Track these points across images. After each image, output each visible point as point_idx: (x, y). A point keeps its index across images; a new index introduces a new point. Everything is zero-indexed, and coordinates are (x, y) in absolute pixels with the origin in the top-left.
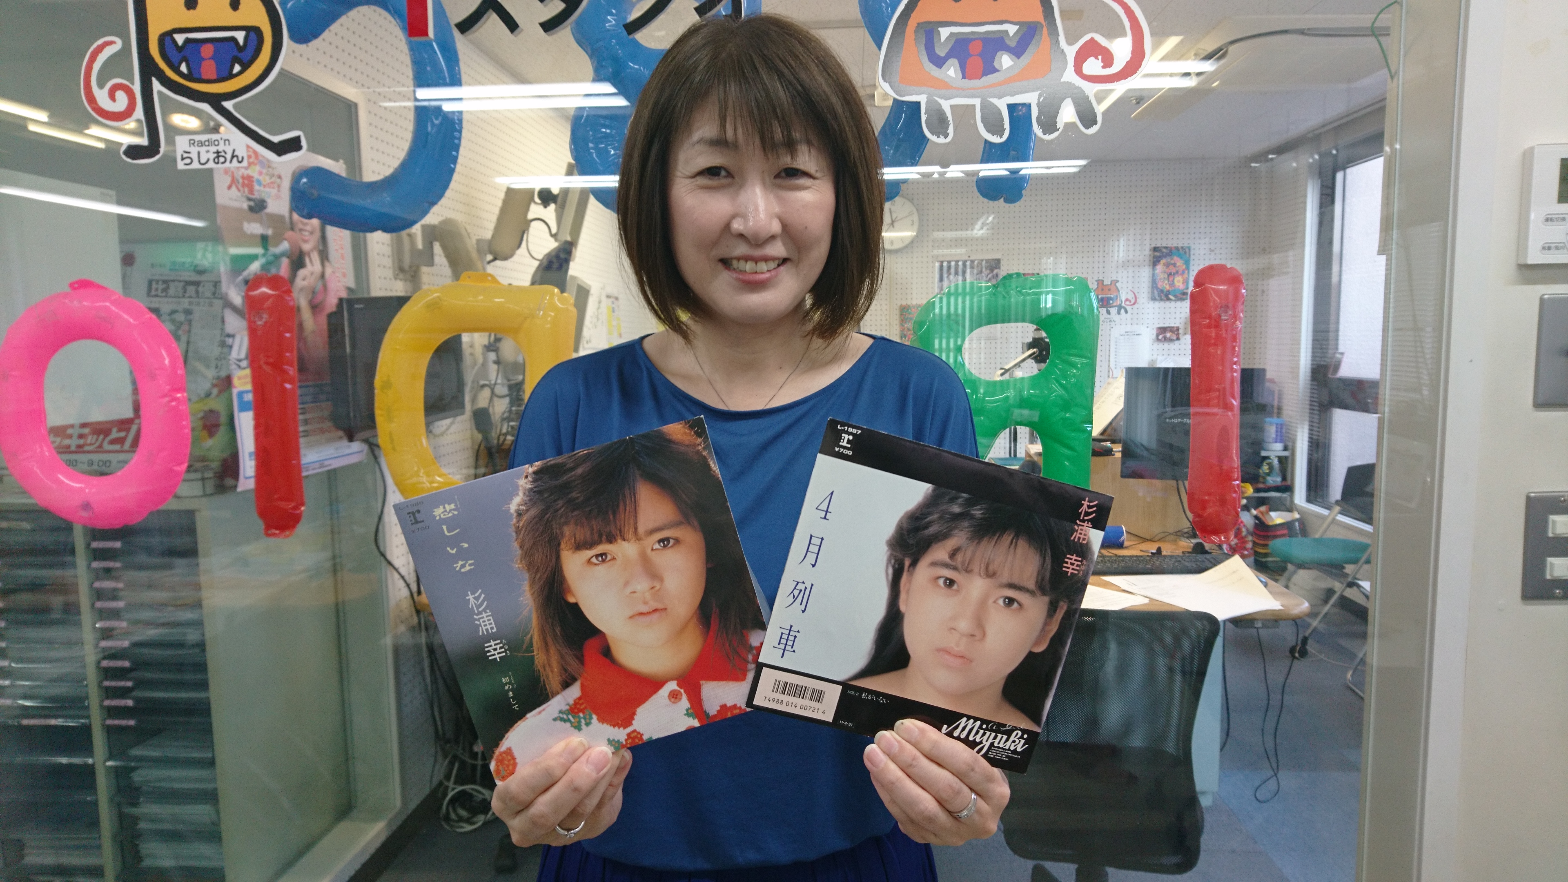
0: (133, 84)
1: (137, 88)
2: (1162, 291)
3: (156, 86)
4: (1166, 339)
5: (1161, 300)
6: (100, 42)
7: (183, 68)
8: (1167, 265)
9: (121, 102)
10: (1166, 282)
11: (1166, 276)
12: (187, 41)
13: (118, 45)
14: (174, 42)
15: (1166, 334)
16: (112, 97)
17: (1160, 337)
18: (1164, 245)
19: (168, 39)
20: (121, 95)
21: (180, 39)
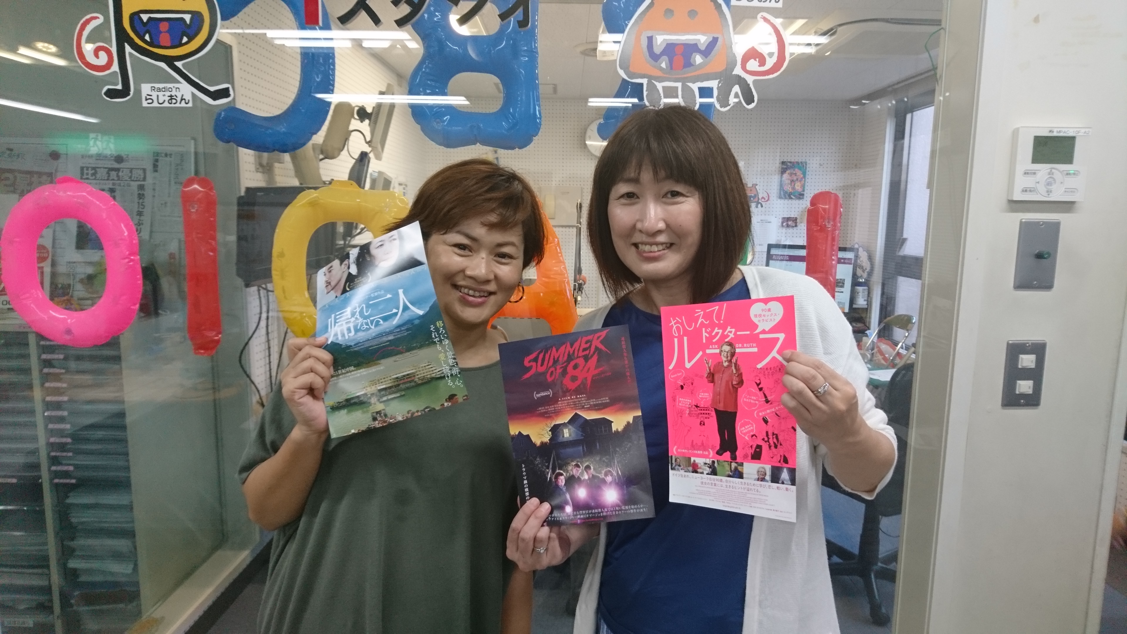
0: (111, 47)
1: (114, 50)
2: (786, 192)
3: (128, 49)
4: (788, 226)
5: (786, 198)
6: (88, 17)
7: (147, 37)
8: (791, 174)
9: (103, 59)
10: (790, 186)
11: (789, 182)
12: (150, 19)
13: (101, 20)
14: (141, 19)
15: (789, 222)
16: (97, 56)
17: (784, 224)
18: (789, 160)
19: (136, 17)
20: (102, 54)
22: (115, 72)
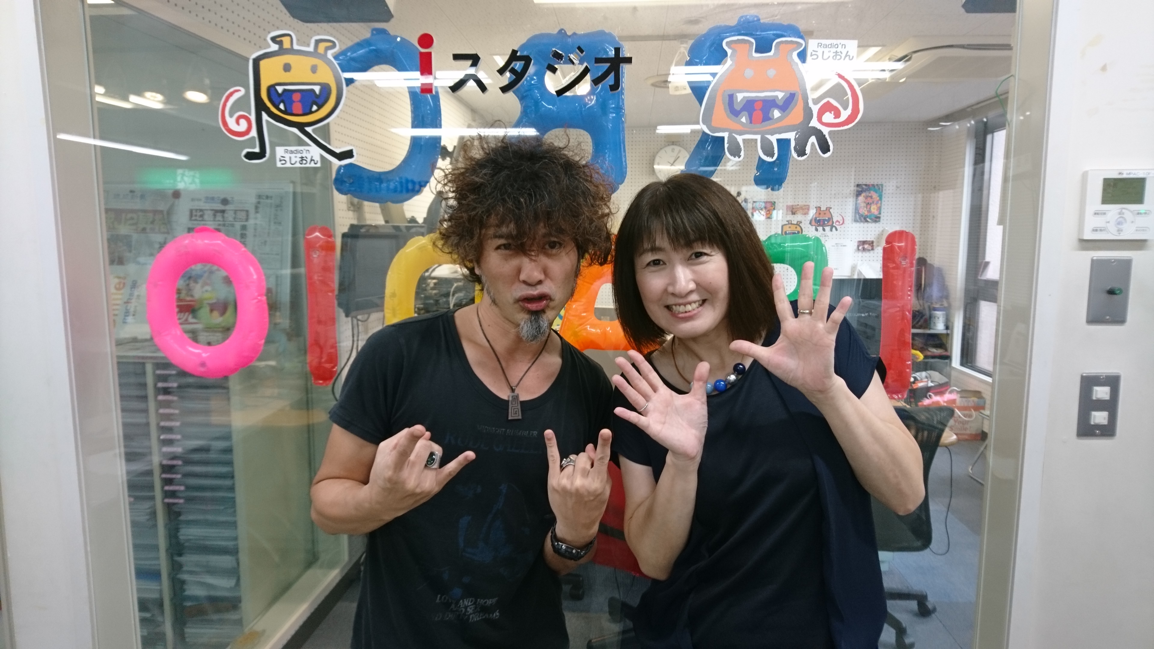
0: (250, 114)
1: (253, 117)
2: (862, 216)
3: (265, 116)
4: (864, 249)
5: (861, 221)
6: (232, 90)
7: (282, 106)
8: (866, 197)
9: (243, 126)
10: (865, 209)
11: (865, 205)
12: (285, 91)
13: (243, 91)
14: (276, 91)
15: (865, 246)
16: (238, 123)
17: (860, 248)
18: (864, 183)
19: (273, 89)
20: (243, 122)
21: (280, 89)
22: (253, 138)
